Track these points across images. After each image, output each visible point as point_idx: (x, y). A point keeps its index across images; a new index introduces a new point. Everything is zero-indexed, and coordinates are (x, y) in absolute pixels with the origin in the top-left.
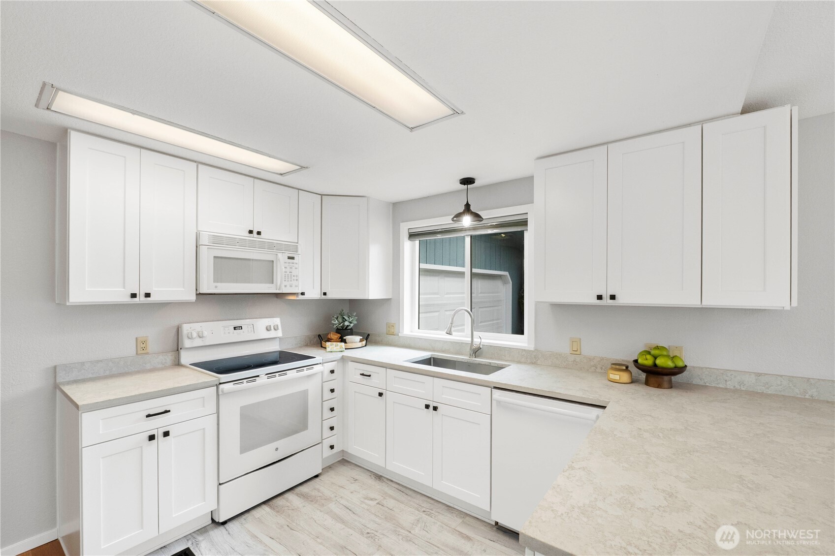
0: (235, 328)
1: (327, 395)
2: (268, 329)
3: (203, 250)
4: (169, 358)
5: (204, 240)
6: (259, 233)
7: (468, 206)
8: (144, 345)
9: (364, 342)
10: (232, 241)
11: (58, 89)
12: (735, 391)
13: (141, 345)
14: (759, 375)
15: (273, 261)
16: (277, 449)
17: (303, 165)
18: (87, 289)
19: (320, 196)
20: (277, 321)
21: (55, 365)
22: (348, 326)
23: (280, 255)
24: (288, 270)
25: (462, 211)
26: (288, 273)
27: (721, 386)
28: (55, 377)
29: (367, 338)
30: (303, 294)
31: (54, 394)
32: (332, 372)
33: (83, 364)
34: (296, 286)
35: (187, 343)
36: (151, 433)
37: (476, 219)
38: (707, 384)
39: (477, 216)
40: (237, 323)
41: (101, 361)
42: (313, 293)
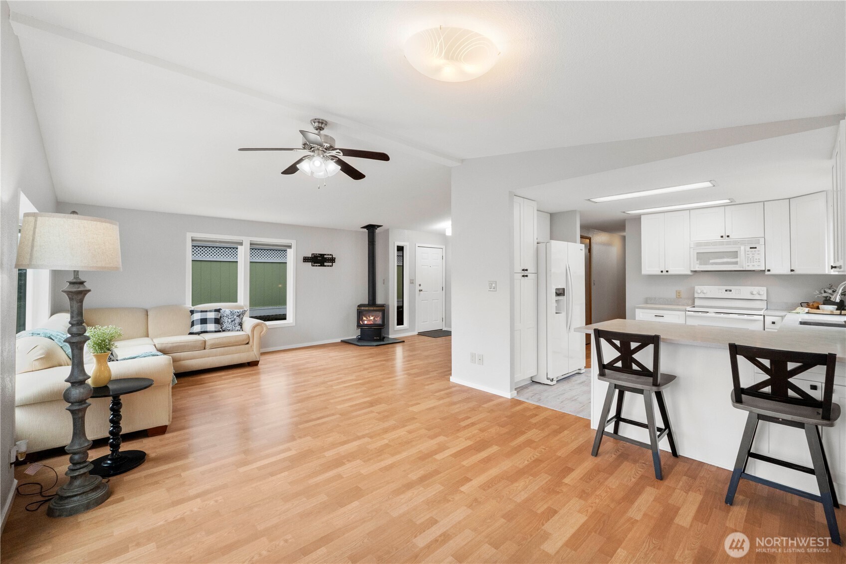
0: (726, 291)
2: (753, 293)
3: (691, 250)
4: (689, 302)
5: (691, 246)
6: (728, 236)
13: (678, 294)
15: (737, 251)
18: (647, 269)
19: (789, 199)
21: (646, 298)
26: (750, 257)
30: (769, 271)
32: (774, 323)
33: (655, 298)
34: (759, 266)
40: (727, 288)
41: (662, 298)
42: (780, 267)
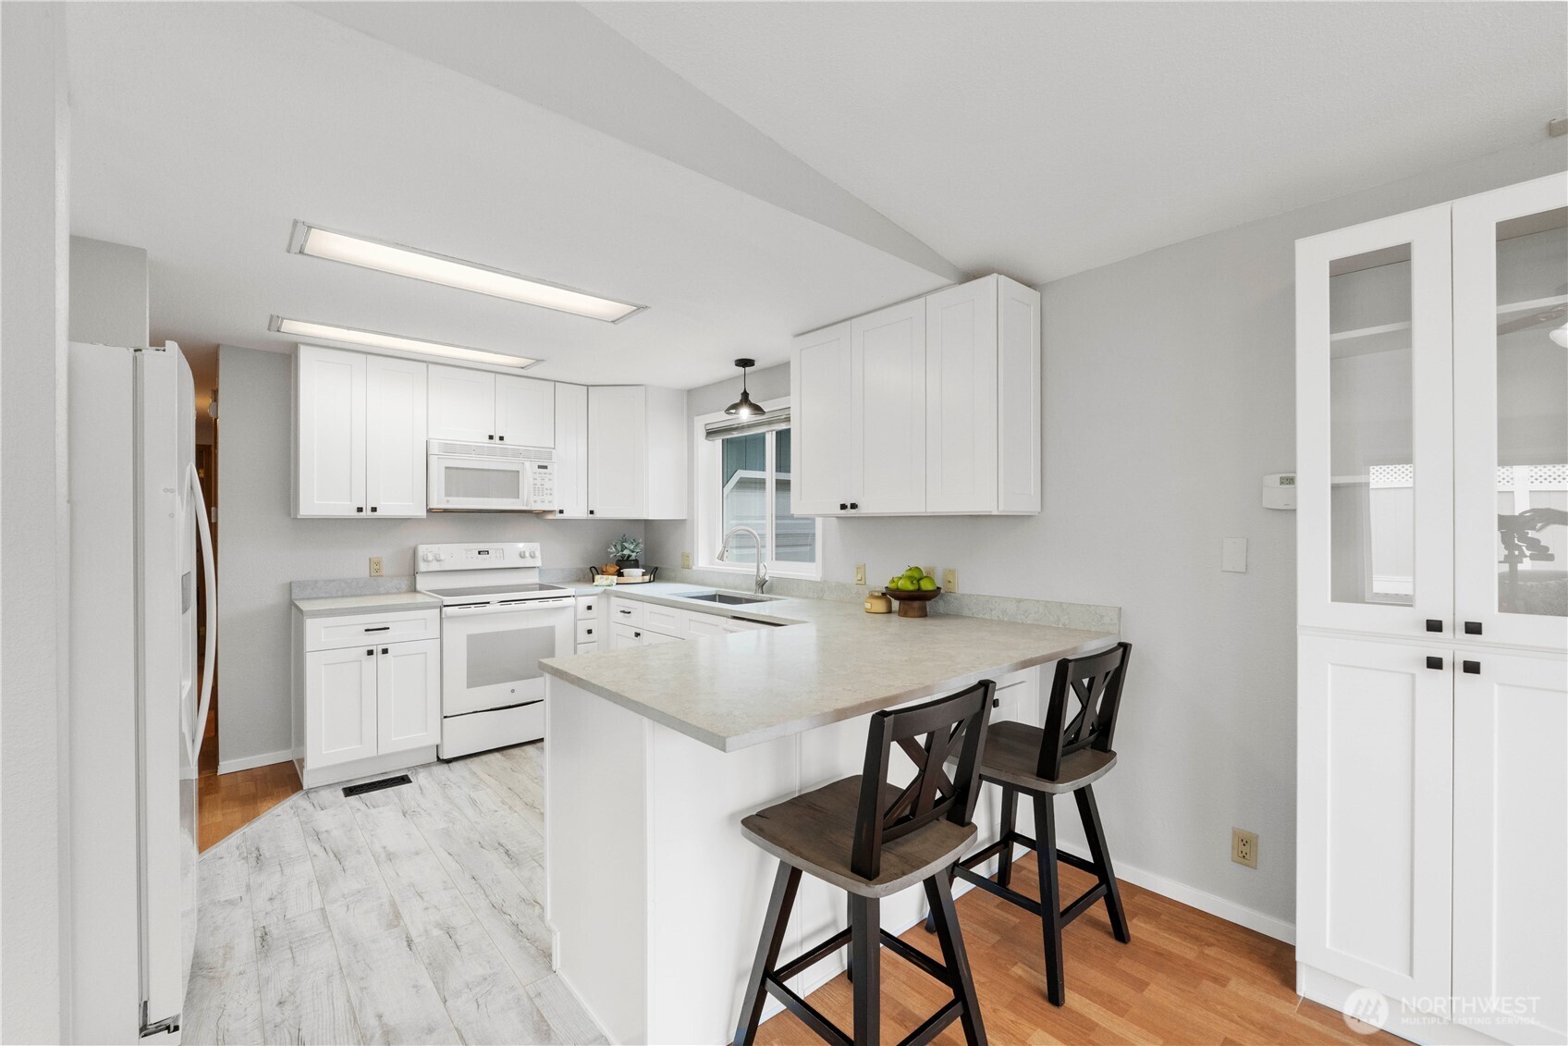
0: (479, 553)
1: (583, 636)
2: (522, 556)
3: (433, 460)
4: (404, 584)
5: (433, 450)
6: (501, 438)
7: (745, 395)
8: (378, 567)
9: (647, 578)
10: (466, 449)
11: (283, 319)
12: (1000, 622)
13: (375, 566)
14: (1019, 601)
15: (518, 472)
16: (513, 691)
17: (540, 358)
18: (316, 502)
19: (586, 388)
20: (536, 547)
21: (289, 581)
22: (629, 556)
23: (527, 464)
24: (539, 482)
25: (738, 401)
26: (539, 485)
27: (987, 617)
28: (291, 595)
29: (655, 574)
30: (561, 512)
31: (291, 609)
32: (589, 608)
33: (316, 582)
34: (550, 502)
35: (422, 567)
36: (370, 648)
37: (756, 412)
38: (975, 616)
39: (757, 409)
40: (483, 547)
41: (334, 581)
42: (576, 511)
